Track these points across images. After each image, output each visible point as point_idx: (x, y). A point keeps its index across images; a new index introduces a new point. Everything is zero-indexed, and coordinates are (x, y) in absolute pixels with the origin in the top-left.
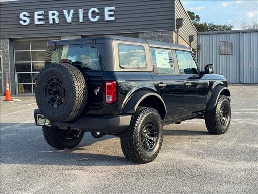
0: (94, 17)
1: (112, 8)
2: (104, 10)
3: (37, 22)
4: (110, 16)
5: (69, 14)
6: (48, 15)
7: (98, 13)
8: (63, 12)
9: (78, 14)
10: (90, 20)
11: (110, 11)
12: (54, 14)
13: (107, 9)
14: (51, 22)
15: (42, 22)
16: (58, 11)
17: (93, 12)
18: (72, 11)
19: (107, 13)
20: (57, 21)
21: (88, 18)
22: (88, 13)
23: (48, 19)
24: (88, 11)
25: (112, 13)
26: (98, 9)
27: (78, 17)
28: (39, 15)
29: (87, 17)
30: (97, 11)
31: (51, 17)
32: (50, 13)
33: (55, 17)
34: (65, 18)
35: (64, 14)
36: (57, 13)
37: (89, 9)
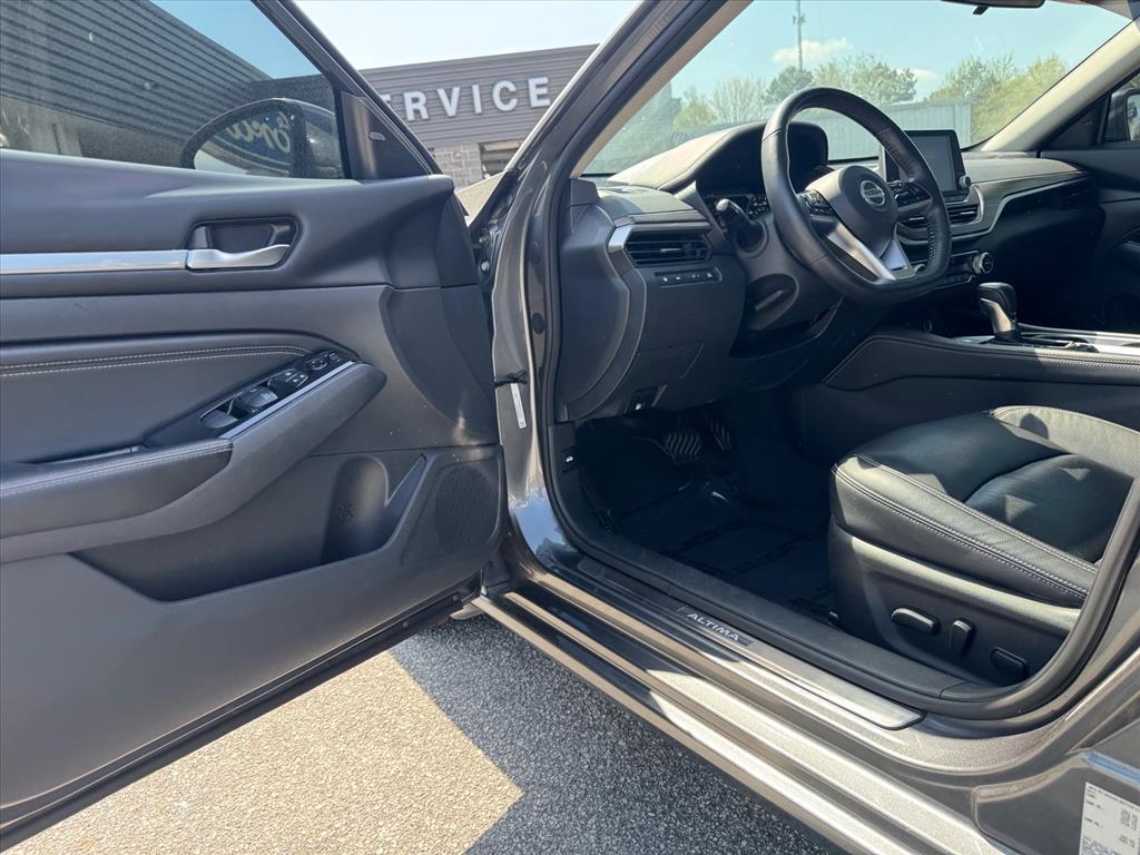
0: (506, 102)
1: (544, 80)
2: (527, 85)
4: (540, 97)
5: (450, 98)
6: (403, 103)
7: (513, 94)
8: (437, 93)
9: (471, 95)
10: (496, 108)
11: (538, 86)
12: (415, 100)
13: (533, 82)
14: (410, 116)
16: (425, 93)
17: (505, 90)
18: (456, 91)
19: (534, 92)
20: (425, 115)
21: (494, 104)
22: (491, 94)
24: (492, 90)
25: (544, 91)
26: (514, 83)
27: (472, 102)
29: (492, 101)
30: (512, 88)
31: (410, 107)
32: (408, 96)
33: (420, 106)
34: (441, 107)
35: (439, 99)
36: (423, 98)
37: (493, 85)
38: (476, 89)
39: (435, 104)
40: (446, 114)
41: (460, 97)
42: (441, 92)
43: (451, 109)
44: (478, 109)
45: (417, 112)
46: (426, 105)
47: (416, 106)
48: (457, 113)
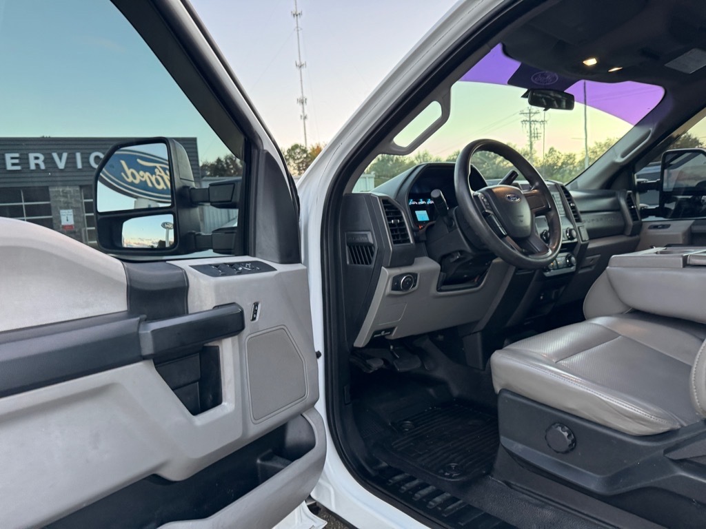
0: (97, 163)
3: (9, 167)
5: (60, 158)
6: (28, 159)
8: (52, 155)
9: (75, 158)
10: (91, 167)
12: (37, 158)
14: (33, 167)
15: (18, 168)
16: (43, 154)
17: (97, 158)
18: (65, 155)
20: (43, 167)
21: (89, 164)
22: (88, 158)
23: (28, 163)
24: (89, 156)
27: (75, 163)
28: (12, 158)
29: (89, 162)
30: (102, 156)
31: (33, 162)
32: (32, 156)
33: (40, 162)
34: (54, 163)
35: (53, 158)
36: (42, 157)
37: (90, 154)
38: (78, 156)
39: (49, 160)
40: (56, 167)
41: (68, 158)
42: (55, 155)
43: (61, 165)
44: (80, 166)
45: (37, 165)
46: (44, 161)
47: (37, 161)
48: (66, 167)
